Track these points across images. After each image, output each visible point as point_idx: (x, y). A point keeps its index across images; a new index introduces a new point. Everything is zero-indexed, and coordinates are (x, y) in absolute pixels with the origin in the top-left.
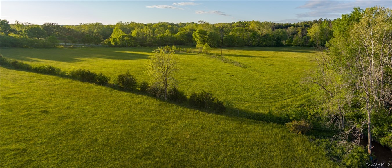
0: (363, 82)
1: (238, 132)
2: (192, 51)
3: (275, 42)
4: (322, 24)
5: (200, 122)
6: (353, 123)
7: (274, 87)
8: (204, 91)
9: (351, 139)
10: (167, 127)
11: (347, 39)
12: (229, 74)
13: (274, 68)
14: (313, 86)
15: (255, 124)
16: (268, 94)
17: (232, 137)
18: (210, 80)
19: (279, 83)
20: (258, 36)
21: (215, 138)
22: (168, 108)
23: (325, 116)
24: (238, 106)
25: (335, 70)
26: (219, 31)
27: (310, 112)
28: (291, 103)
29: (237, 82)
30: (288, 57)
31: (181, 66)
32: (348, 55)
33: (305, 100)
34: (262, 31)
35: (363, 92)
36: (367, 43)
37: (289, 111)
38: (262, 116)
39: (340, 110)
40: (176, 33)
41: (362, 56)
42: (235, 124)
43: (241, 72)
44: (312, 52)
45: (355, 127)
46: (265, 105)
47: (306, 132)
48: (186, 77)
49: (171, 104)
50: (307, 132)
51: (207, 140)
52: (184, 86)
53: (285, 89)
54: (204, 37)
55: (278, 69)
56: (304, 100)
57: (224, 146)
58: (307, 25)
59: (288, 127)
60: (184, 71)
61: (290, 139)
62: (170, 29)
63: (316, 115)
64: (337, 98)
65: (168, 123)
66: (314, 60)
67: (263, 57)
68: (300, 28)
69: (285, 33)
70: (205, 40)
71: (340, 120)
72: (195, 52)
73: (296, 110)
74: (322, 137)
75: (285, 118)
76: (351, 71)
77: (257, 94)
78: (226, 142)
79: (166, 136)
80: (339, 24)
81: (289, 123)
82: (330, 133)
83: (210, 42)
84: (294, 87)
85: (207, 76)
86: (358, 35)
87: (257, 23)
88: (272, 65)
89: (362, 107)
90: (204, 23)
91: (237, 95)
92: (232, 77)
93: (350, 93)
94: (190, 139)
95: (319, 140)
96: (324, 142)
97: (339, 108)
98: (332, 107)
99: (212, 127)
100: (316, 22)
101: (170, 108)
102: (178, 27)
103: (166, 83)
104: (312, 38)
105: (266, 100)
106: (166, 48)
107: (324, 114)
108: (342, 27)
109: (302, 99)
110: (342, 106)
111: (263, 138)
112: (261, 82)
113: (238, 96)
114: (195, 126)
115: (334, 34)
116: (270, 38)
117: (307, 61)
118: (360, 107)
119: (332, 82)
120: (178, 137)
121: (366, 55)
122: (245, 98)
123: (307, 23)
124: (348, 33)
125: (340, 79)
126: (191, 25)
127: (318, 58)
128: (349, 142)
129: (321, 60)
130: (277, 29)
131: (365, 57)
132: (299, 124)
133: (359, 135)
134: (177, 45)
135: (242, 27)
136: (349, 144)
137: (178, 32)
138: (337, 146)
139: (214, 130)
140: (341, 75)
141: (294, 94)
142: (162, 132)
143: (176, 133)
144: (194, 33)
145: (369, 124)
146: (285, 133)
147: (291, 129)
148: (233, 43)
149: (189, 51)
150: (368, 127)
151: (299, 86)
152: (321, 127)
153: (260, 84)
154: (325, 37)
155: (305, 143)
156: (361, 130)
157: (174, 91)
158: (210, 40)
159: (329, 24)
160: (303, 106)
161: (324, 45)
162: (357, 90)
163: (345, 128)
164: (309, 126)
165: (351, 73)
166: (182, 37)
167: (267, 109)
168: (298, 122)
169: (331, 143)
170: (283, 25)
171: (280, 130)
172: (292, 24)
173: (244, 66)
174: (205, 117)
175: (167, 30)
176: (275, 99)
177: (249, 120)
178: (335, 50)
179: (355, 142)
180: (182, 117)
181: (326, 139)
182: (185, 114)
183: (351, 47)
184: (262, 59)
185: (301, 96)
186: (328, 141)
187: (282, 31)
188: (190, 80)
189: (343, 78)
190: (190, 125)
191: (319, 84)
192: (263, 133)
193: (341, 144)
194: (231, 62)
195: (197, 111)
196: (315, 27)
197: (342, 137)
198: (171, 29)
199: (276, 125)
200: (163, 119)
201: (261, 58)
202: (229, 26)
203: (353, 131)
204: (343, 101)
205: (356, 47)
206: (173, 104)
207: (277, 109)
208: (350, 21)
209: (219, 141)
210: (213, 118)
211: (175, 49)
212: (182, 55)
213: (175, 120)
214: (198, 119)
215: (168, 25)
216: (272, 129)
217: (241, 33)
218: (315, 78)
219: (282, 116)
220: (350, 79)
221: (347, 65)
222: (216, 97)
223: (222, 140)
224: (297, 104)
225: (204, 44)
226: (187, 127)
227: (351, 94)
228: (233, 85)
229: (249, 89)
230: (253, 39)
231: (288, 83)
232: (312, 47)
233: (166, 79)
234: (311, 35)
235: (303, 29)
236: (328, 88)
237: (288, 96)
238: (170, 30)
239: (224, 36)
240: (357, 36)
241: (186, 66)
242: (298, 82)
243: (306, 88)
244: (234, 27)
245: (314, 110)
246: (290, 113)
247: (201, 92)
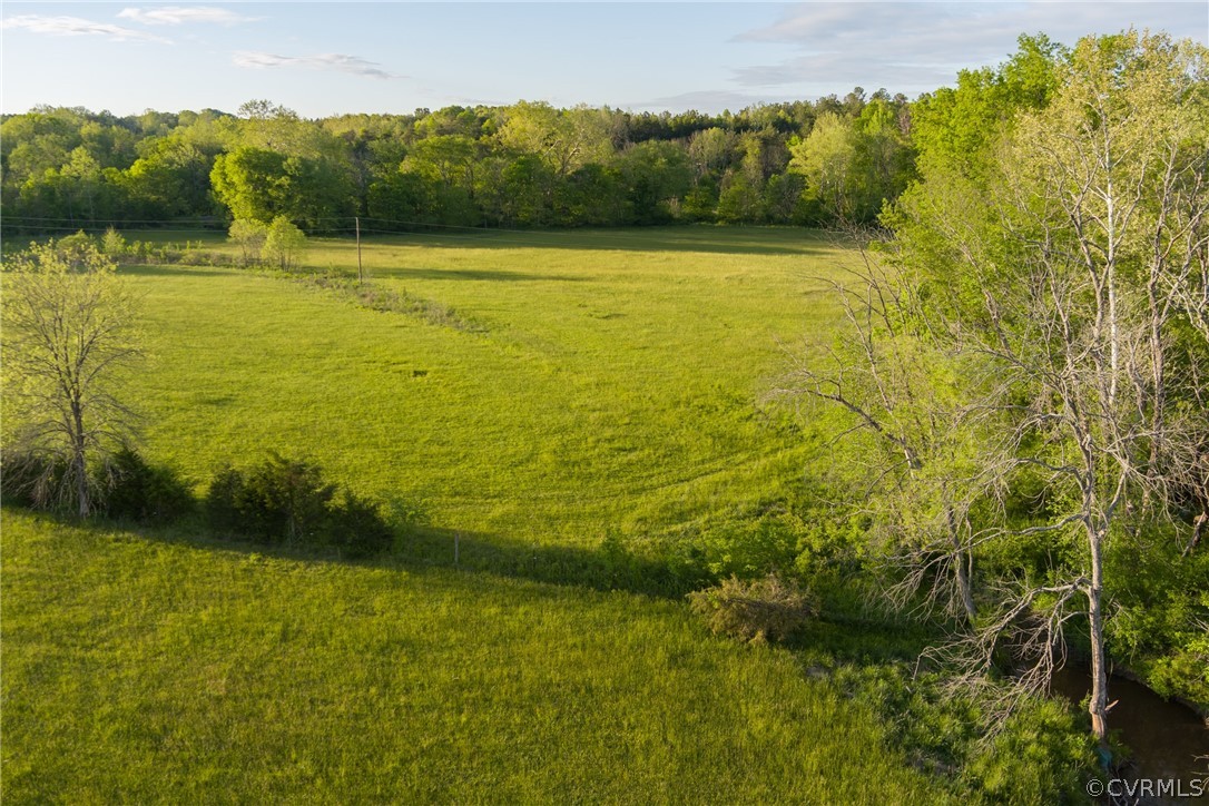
0: (1064, 395)
1: (458, 640)
2: (207, 256)
3: (629, 203)
4: (863, 117)
5: (273, 610)
6: (1019, 592)
7: (627, 420)
8: (276, 456)
9: (1007, 663)
10: (110, 654)
11: (984, 188)
12: (401, 367)
13: (625, 329)
14: (821, 413)
15: (542, 601)
16: (599, 456)
17: (435, 664)
18: (305, 399)
19: (650, 403)
20: (542, 176)
21: (354, 676)
22: (100, 559)
23: (879, 555)
24: (453, 520)
25: (928, 335)
26: (345, 156)
27: (804, 540)
28: (713, 499)
29: (441, 405)
30: (694, 274)
31: (152, 333)
32: (992, 265)
33: (783, 480)
34: (566, 151)
35: (1064, 439)
36: (1083, 207)
37: (703, 533)
38: (571, 559)
39: (953, 529)
40: (124, 162)
41: (1061, 269)
42: (445, 606)
43: (460, 355)
44: (814, 253)
45: (1027, 607)
46: (588, 509)
47: (788, 632)
48: (184, 390)
49: (112, 536)
50: (794, 632)
51: (316, 693)
52: (174, 437)
53: (684, 431)
54: (269, 185)
55: (647, 335)
56: (775, 483)
57: (398, 708)
58: (790, 123)
59: (703, 612)
60: (167, 362)
61: (711, 666)
62: (95, 144)
63: (838, 554)
64: (939, 470)
65: (110, 636)
66: (825, 288)
67: (572, 279)
68: (753, 134)
69: (678, 161)
70: (277, 198)
71: (952, 573)
72: (224, 261)
73: (738, 531)
74: (866, 657)
75: (685, 570)
76: (1005, 341)
77: (545, 456)
78: (408, 691)
79: (113, 699)
80: (946, 114)
81: (703, 592)
82: (905, 638)
83: (302, 211)
84: (726, 422)
85: (290, 380)
86: (1041, 168)
87: (540, 111)
88: (618, 316)
89: (1058, 514)
90: (272, 115)
91: (443, 467)
92: (419, 378)
93: (1000, 447)
94: (236, 699)
95: (849, 669)
96: (878, 681)
97: (946, 519)
98: (914, 512)
99: (331, 628)
100: (831, 105)
101: (113, 555)
102: (133, 135)
103: (80, 431)
104: (812, 185)
105: (591, 485)
106: (73, 244)
107: (875, 545)
108: (962, 131)
109: (766, 477)
110: (961, 509)
111: (579, 665)
112: (563, 399)
113: (451, 472)
114: (247, 633)
115: (921, 163)
116: (605, 186)
117: (788, 297)
118: (1050, 513)
119: (914, 393)
120: (172, 699)
121: (1080, 266)
122: (488, 477)
123: (790, 110)
124: (989, 162)
125: (951, 378)
126: (203, 126)
127: (845, 278)
128: (996, 677)
129: (856, 291)
130: (638, 141)
131: (1073, 275)
132: (756, 597)
133: (1048, 647)
134: (130, 226)
135: (466, 136)
136: (997, 692)
137: (137, 163)
138: (939, 697)
139: (342, 641)
140: (957, 358)
141: (727, 456)
142: (87, 686)
143: (161, 680)
144: (216, 165)
145: (1096, 593)
146: (687, 639)
147: (717, 621)
148: (419, 212)
149: (190, 256)
150: (1088, 607)
151: (751, 416)
152: (859, 607)
153: (561, 407)
154: (877, 177)
155: (782, 683)
156: (1054, 624)
157: (125, 467)
158: (303, 201)
159: (896, 116)
160: (774, 508)
161: (874, 218)
162: (1034, 431)
163: (978, 611)
164: (800, 605)
165: (1005, 352)
166: (156, 185)
167: (597, 525)
168: (749, 585)
169: (908, 684)
170: (669, 121)
171: (662, 623)
172: (713, 115)
173: (476, 325)
174: (294, 581)
175: (77, 150)
176: (633, 480)
177: (510, 584)
178: (926, 239)
179: (1026, 677)
180: (179, 595)
181: (888, 667)
182: (194, 580)
183: (1007, 228)
184: (564, 289)
185: (764, 461)
186: (896, 675)
187: (663, 150)
188: (202, 402)
189: (966, 373)
190: (222, 629)
191: (851, 406)
192: (578, 640)
193: (957, 691)
194: (410, 305)
195: (253, 557)
196: (830, 131)
197: (965, 656)
198: (100, 142)
199: (642, 603)
200: (85, 615)
201: (561, 282)
202: (397, 130)
203: (1018, 625)
204: (967, 484)
205: (1028, 224)
206: (127, 535)
207: (643, 528)
208: (1000, 103)
209: (373, 690)
210: (332, 582)
211: (120, 247)
212: (156, 277)
213: (142, 612)
214: (260, 596)
215: (81, 125)
216: (625, 620)
217: (457, 164)
218: (829, 376)
219: (670, 558)
220: (1003, 377)
221: (987, 314)
222: (341, 481)
223: (387, 685)
224: (741, 502)
225: (269, 221)
226: (208, 643)
227: (1004, 453)
228: (424, 419)
229: (505, 434)
230: (517, 192)
231: (695, 403)
232: (815, 224)
233: (77, 410)
234: (805, 169)
235: (766, 142)
236: (894, 423)
237: (696, 464)
238: (94, 149)
239: (371, 180)
240: (1037, 172)
241: (180, 331)
242: (745, 393)
243: (784, 424)
244: (423, 134)
245: (824, 530)
246: (708, 542)
247: (261, 464)
